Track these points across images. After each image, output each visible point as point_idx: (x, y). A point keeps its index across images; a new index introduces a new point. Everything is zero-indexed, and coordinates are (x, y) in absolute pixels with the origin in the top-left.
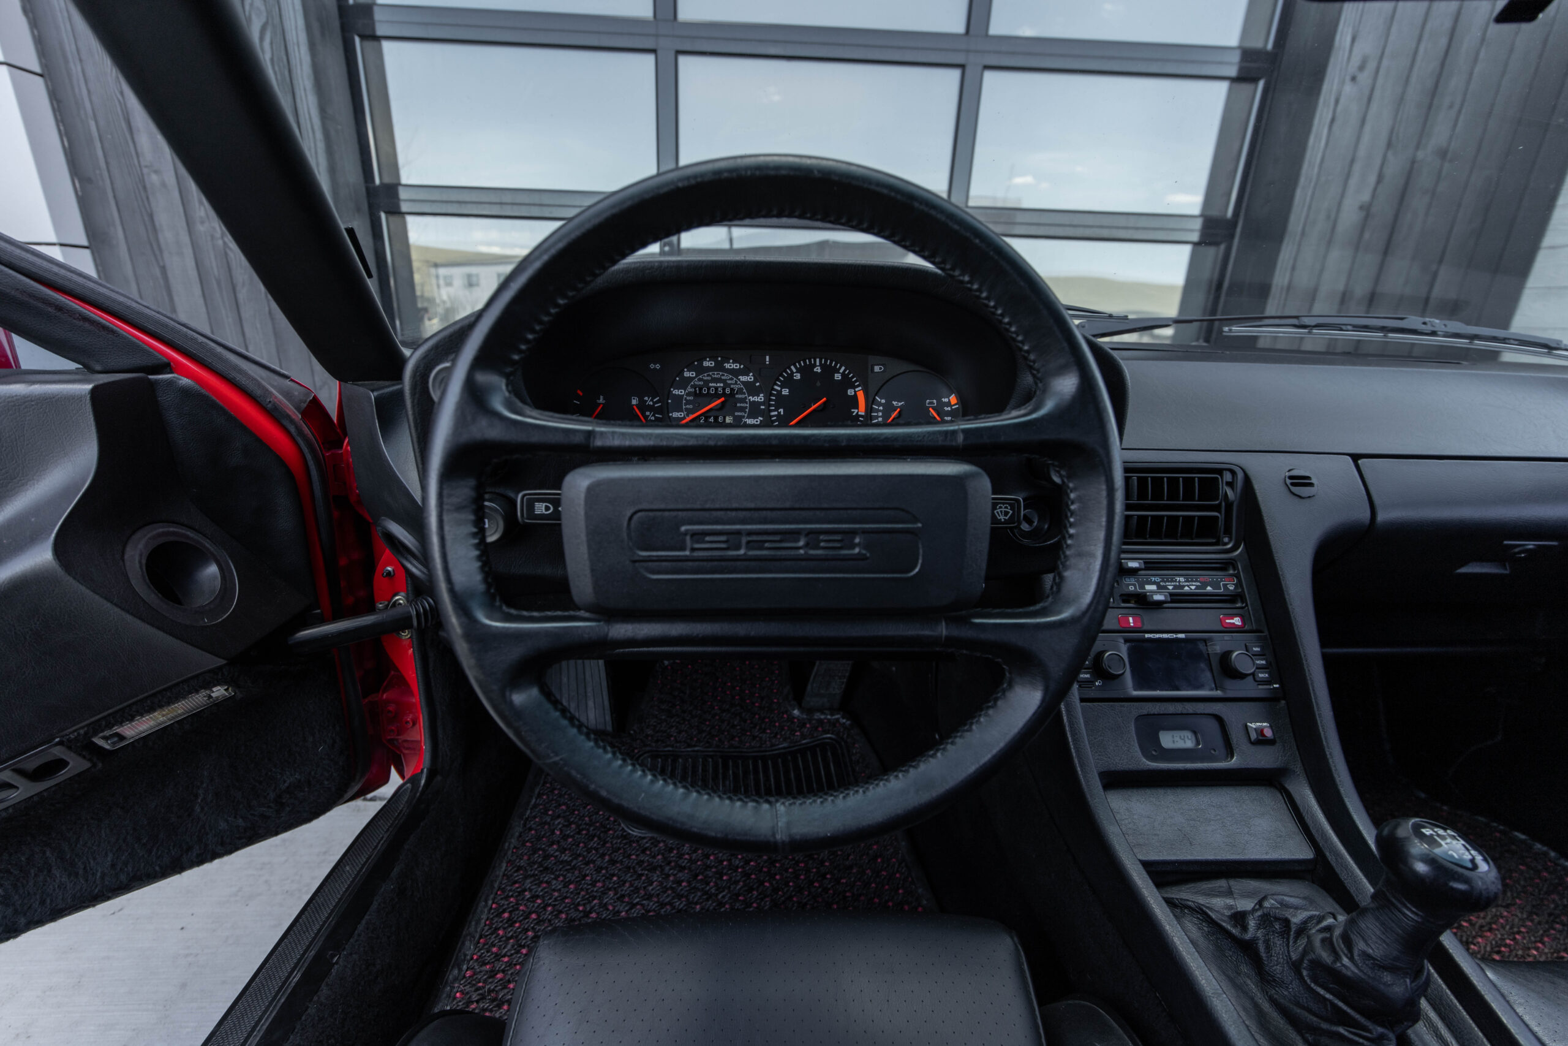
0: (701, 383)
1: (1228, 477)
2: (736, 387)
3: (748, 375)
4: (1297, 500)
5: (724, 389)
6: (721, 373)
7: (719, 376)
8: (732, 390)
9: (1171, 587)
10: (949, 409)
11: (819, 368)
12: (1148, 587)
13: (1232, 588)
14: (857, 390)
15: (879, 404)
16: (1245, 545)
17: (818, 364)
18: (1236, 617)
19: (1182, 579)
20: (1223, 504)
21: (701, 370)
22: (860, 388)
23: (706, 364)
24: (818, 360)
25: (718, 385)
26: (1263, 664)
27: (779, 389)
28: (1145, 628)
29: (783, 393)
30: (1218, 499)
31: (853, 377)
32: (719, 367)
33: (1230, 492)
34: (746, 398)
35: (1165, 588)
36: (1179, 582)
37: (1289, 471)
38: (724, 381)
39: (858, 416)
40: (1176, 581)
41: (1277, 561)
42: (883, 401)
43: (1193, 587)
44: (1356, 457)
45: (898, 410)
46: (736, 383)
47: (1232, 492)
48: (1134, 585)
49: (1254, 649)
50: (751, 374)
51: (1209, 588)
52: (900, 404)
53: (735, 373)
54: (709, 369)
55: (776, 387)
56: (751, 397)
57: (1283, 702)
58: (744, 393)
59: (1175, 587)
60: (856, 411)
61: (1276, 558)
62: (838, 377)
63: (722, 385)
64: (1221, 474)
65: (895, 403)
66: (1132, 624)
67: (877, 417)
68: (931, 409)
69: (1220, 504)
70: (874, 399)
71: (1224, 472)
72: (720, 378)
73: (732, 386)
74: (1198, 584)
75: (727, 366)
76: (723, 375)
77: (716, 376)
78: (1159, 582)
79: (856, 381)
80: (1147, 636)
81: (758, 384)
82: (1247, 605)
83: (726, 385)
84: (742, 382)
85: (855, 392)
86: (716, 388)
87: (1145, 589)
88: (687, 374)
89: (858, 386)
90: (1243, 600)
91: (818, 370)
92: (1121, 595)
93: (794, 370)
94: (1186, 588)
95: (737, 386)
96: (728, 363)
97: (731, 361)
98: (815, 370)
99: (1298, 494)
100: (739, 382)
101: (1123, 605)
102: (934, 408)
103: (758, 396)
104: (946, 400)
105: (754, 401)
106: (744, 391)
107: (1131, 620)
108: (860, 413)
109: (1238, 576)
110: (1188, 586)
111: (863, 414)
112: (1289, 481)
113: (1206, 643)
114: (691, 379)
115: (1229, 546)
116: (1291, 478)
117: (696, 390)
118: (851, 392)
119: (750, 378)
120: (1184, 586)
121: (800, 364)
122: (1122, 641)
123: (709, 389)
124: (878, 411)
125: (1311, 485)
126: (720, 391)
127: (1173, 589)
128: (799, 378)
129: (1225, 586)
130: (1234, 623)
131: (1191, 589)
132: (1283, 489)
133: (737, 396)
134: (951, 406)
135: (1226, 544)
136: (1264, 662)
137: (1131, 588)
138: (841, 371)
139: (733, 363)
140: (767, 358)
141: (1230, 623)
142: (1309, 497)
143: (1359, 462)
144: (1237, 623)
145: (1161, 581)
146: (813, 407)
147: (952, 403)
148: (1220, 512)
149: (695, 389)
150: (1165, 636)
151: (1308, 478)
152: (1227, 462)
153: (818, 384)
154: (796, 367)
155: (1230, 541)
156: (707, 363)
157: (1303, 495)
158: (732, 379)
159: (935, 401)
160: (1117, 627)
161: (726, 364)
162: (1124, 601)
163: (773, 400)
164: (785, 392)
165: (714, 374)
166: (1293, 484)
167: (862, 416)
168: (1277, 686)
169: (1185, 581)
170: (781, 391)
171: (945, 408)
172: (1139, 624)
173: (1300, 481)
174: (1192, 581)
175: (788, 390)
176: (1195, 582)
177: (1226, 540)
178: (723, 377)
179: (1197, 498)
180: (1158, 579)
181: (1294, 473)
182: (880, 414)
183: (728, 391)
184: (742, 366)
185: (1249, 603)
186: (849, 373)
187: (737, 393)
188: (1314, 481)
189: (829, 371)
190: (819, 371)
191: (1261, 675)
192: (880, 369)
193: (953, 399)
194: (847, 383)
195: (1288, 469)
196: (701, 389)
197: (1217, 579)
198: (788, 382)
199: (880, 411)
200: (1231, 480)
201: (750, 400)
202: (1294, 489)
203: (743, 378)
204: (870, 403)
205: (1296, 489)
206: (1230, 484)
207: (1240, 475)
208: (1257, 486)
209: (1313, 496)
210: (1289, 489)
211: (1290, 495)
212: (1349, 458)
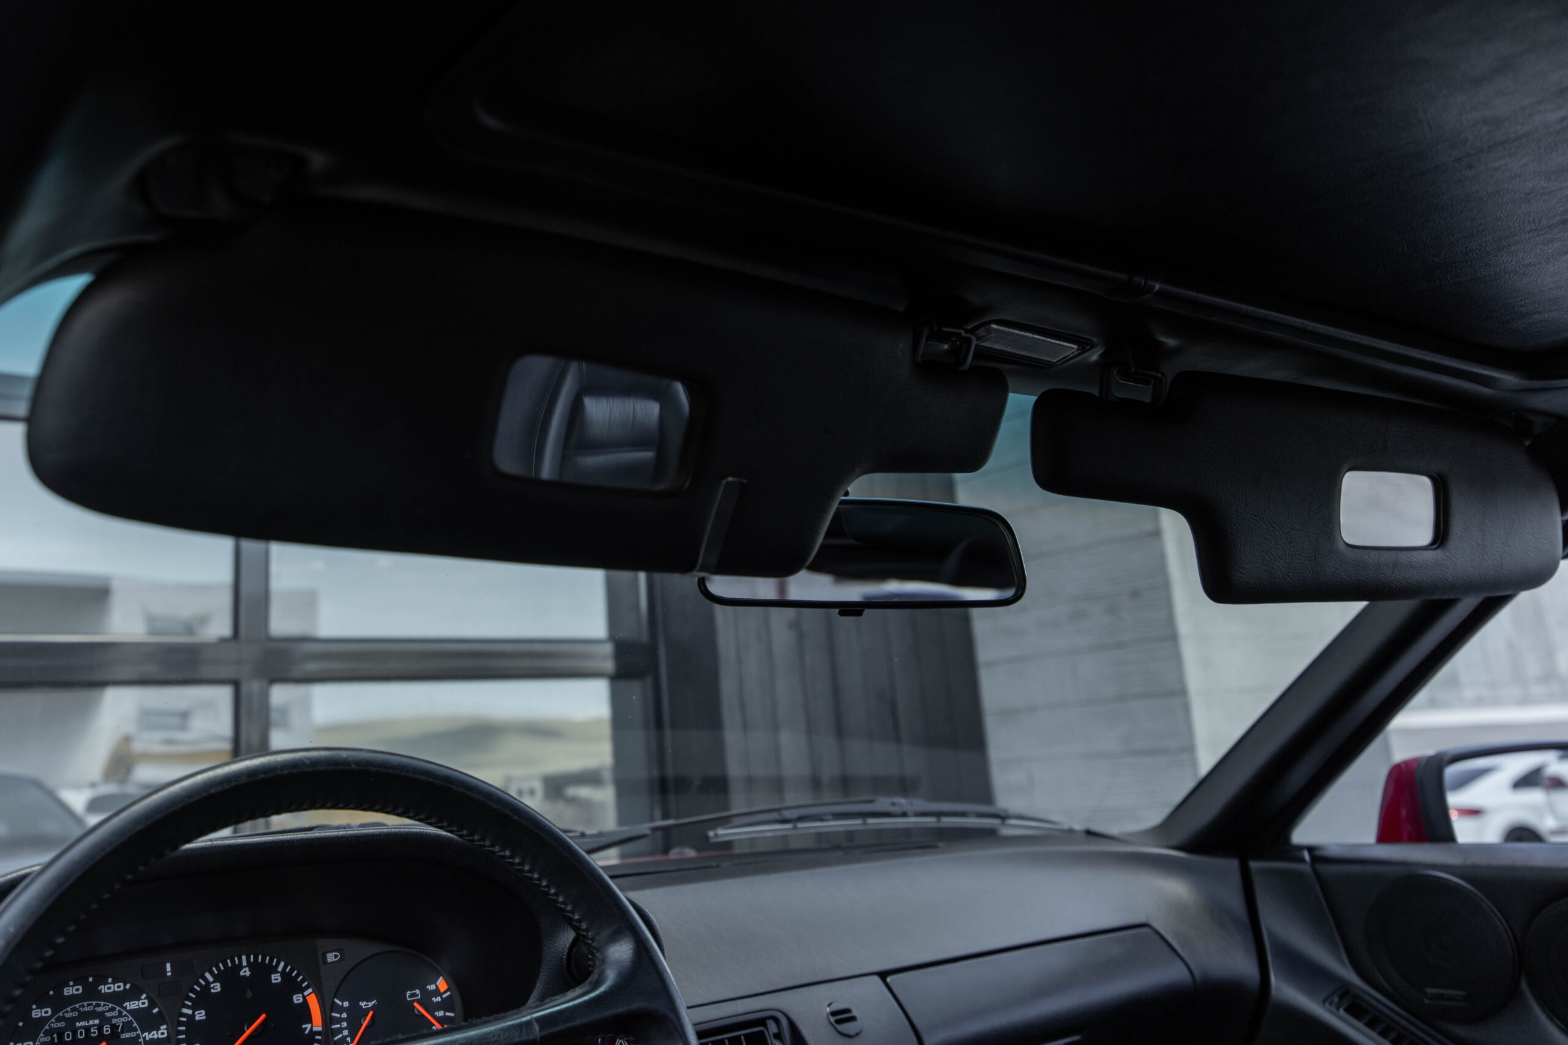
0: (62, 1024)
1: (772, 1026)
2: (119, 1022)
3: (139, 999)
4: (848, 1040)
5: (100, 1028)
6: (94, 1003)
7: (91, 1008)
8: (114, 1027)
10: (439, 999)
11: (247, 969)
14: (306, 993)
15: (341, 1010)
17: (245, 963)
21: (60, 1003)
22: (310, 990)
23: (69, 991)
24: (244, 958)
25: (91, 1022)
27: (189, 1012)
29: (197, 1018)
31: (298, 975)
32: (91, 993)
34: (138, 1036)
37: (829, 1005)
38: (100, 1015)
39: (313, 1033)
42: (346, 1004)
44: (883, 975)
45: (371, 1013)
46: (120, 1015)
50: (144, 996)
52: (370, 1004)
53: (118, 999)
54: (74, 999)
55: (185, 1011)
56: (146, 1034)
58: (135, 1030)
60: (309, 1026)
62: (276, 978)
63: (97, 1022)
64: (765, 1026)
65: (363, 1004)
67: (340, 1030)
68: (416, 1004)
70: (334, 1002)
71: (767, 1021)
72: (94, 1011)
73: (114, 1021)
75: (104, 989)
76: (98, 1005)
77: (86, 1009)
79: (303, 981)
81: (155, 1011)
83: (105, 1020)
84: (131, 1012)
85: (304, 997)
86: (87, 1029)
88: (36, 1013)
89: (307, 987)
91: (246, 972)
93: (211, 979)
95: (122, 1020)
96: (106, 983)
97: (110, 980)
98: (242, 973)
99: (845, 1032)
100: (125, 1013)
102: (419, 1002)
103: (158, 1029)
104: (432, 987)
105: (152, 1040)
106: (135, 1024)
108: (315, 1029)
111: (320, 1029)
112: (832, 1019)
114: (43, 1020)
116: (834, 1014)
117: (53, 1039)
118: (297, 999)
119: (142, 1003)
121: (218, 968)
123: (74, 1033)
124: (340, 1021)
125: (853, 1019)
126: (94, 1032)
128: (219, 990)
132: (830, 1029)
133: (123, 1036)
134: (441, 995)
138: (280, 969)
139: (113, 983)
140: (168, 966)
142: (857, 1034)
143: (888, 980)
146: (248, 1032)
147: (442, 990)
149: (51, 1036)
151: (848, 1011)
152: (767, 1008)
153: (249, 994)
154: (212, 973)
156: (71, 990)
157: (852, 1032)
158: (113, 1009)
159: (417, 991)
161: (102, 987)
163: (181, 1033)
164: (200, 1015)
165: (83, 1006)
166: (839, 1022)
167: (319, 1033)
170: (193, 1015)
171: (434, 999)
173: (842, 1016)
175: (203, 1012)
178: (99, 1009)
181: (836, 1007)
182: (345, 1024)
183: (107, 1030)
184: (128, 986)
186: (292, 971)
187: (122, 1032)
188: (855, 1013)
189: (262, 971)
190: (248, 974)
192: (336, 956)
193: (441, 984)
194: (291, 985)
195: (827, 1004)
196: (61, 1036)
198: (204, 999)
199: (344, 1020)
200: (777, 1031)
201: (145, 1037)
202: (840, 1027)
203: (131, 1005)
204: (327, 1009)
205: (842, 1027)
206: (778, 1036)
207: (784, 1022)
208: (806, 1032)
209: (860, 1032)
210: (836, 1029)
211: (839, 1036)
212: (877, 979)
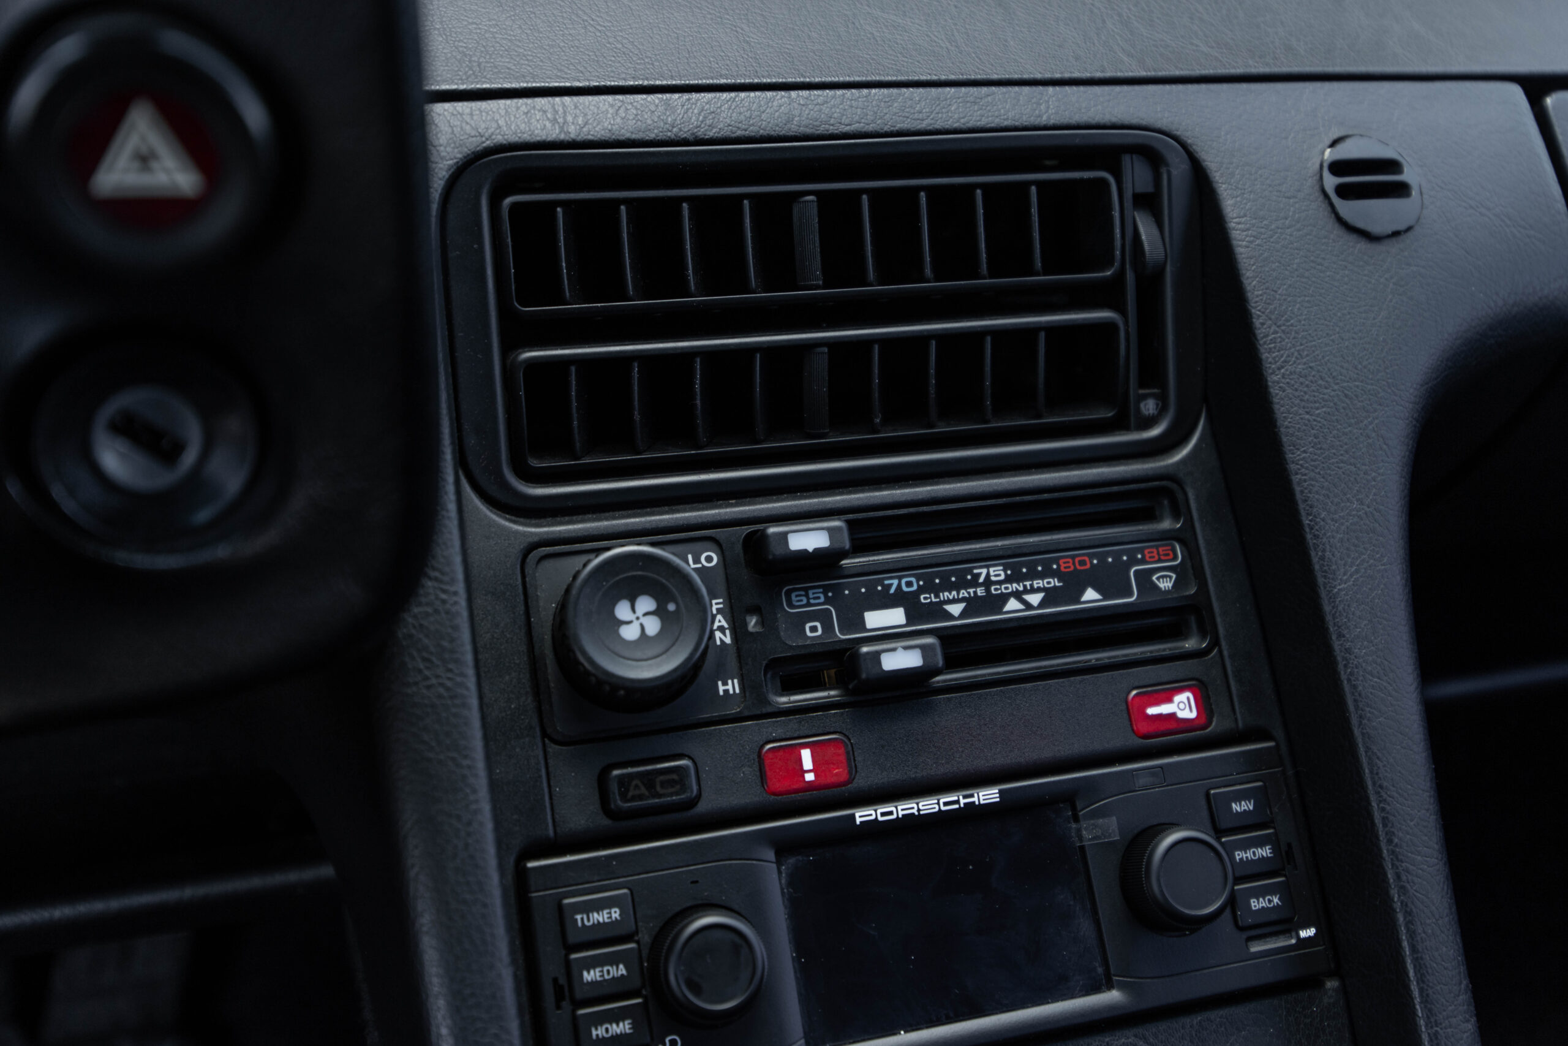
1: (1137, 176)
4: (1362, 245)
9: (955, 609)
12: (877, 619)
13: (1165, 585)
16: (1210, 420)
18: (1180, 690)
19: (997, 572)
20: (1130, 276)
26: (1263, 859)
28: (861, 782)
30: (1110, 263)
33: (1147, 230)
35: (937, 611)
36: (988, 583)
37: (1334, 144)
40: (974, 583)
41: (1295, 479)
43: (1035, 599)
44: (1537, 85)
47: (1156, 232)
48: (824, 617)
49: (1236, 807)
51: (1090, 595)
57: (1331, 984)
59: (973, 606)
61: (1293, 467)
64: (1116, 170)
66: (810, 777)
69: (1120, 275)
71: (1126, 159)
74: (1054, 582)
78: (916, 594)
80: (862, 815)
82: (1215, 643)
87: (861, 625)
90: (1206, 628)
92: (773, 664)
94: (1013, 604)
99: (1360, 224)
101: (784, 700)
107: (806, 756)
109: (1185, 538)
110: (1018, 595)
112: (1331, 182)
113: (1074, 808)
115: (1155, 432)
116: (1338, 167)
120: (1004, 598)
122: (771, 855)
125: (1401, 190)
127: (964, 614)
129: (1144, 578)
130: (1172, 716)
131: (1028, 606)
132: (1317, 209)
135: (1148, 423)
136: (1265, 852)
137: (813, 630)
141: (1160, 716)
142: (1396, 234)
143: (1549, 101)
144: (1182, 715)
145: (921, 590)
148: (1121, 309)
150: (928, 805)
151: (1392, 166)
152: (1135, 121)
155: (1163, 410)
157: (1376, 229)
160: (750, 795)
162: (789, 688)
166: (1344, 192)
168: (1310, 932)
169: (1008, 580)
172: (839, 773)
173: (1367, 179)
174: (1033, 575)
176: (1042, 576)
177: (1149, 407)
179: (1038, 264)
180: (909, 583)
181: (1351, 150)
185: (1221, 631)
188: (1407, 176)
191: (1256, 904)
195: (1328, 142)
197: (1117, 556)
200: (1150, 189)
202: (1349, 209)
205: (1352, 210)
206: (1148, 202)
207: (1178, 168)
208: (1231, 205)
209: (1409, 229)
210: (1332, 205)
211: (1338, 231)
212: (1516, 92)
